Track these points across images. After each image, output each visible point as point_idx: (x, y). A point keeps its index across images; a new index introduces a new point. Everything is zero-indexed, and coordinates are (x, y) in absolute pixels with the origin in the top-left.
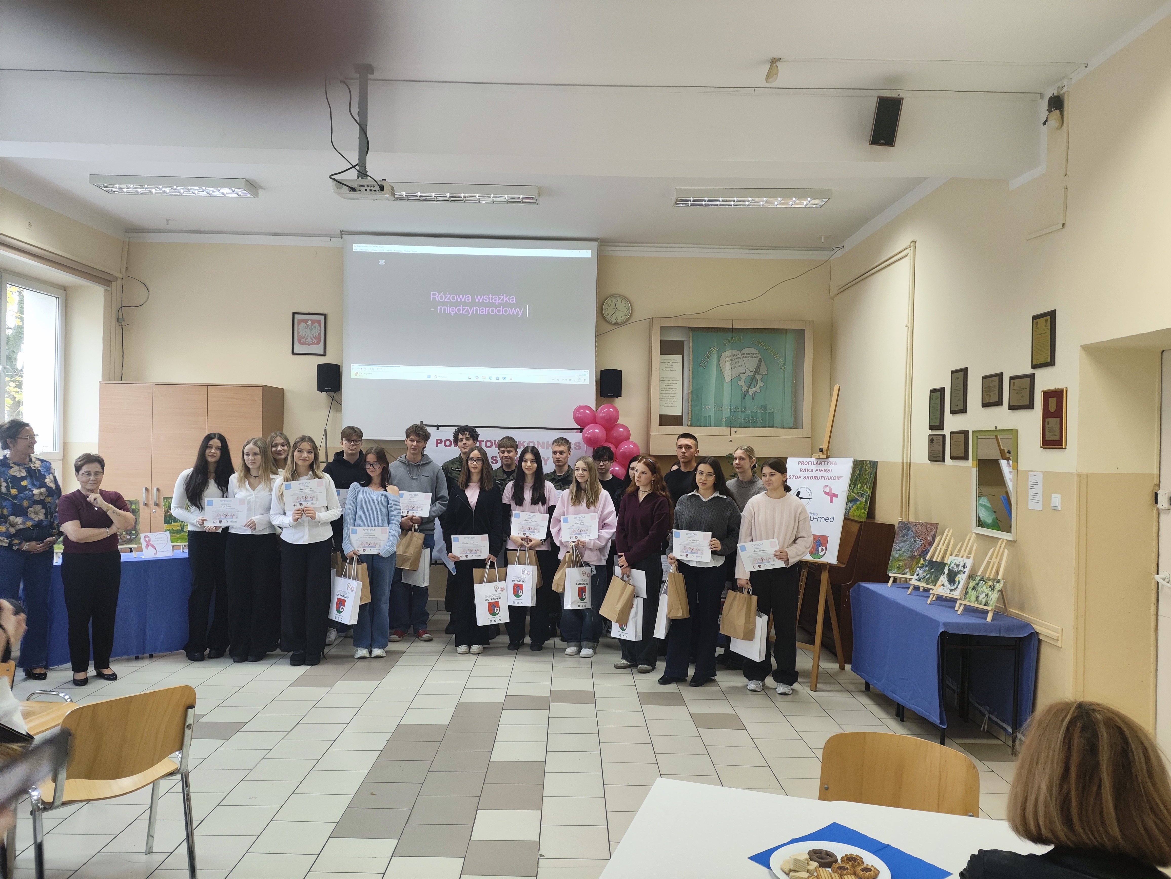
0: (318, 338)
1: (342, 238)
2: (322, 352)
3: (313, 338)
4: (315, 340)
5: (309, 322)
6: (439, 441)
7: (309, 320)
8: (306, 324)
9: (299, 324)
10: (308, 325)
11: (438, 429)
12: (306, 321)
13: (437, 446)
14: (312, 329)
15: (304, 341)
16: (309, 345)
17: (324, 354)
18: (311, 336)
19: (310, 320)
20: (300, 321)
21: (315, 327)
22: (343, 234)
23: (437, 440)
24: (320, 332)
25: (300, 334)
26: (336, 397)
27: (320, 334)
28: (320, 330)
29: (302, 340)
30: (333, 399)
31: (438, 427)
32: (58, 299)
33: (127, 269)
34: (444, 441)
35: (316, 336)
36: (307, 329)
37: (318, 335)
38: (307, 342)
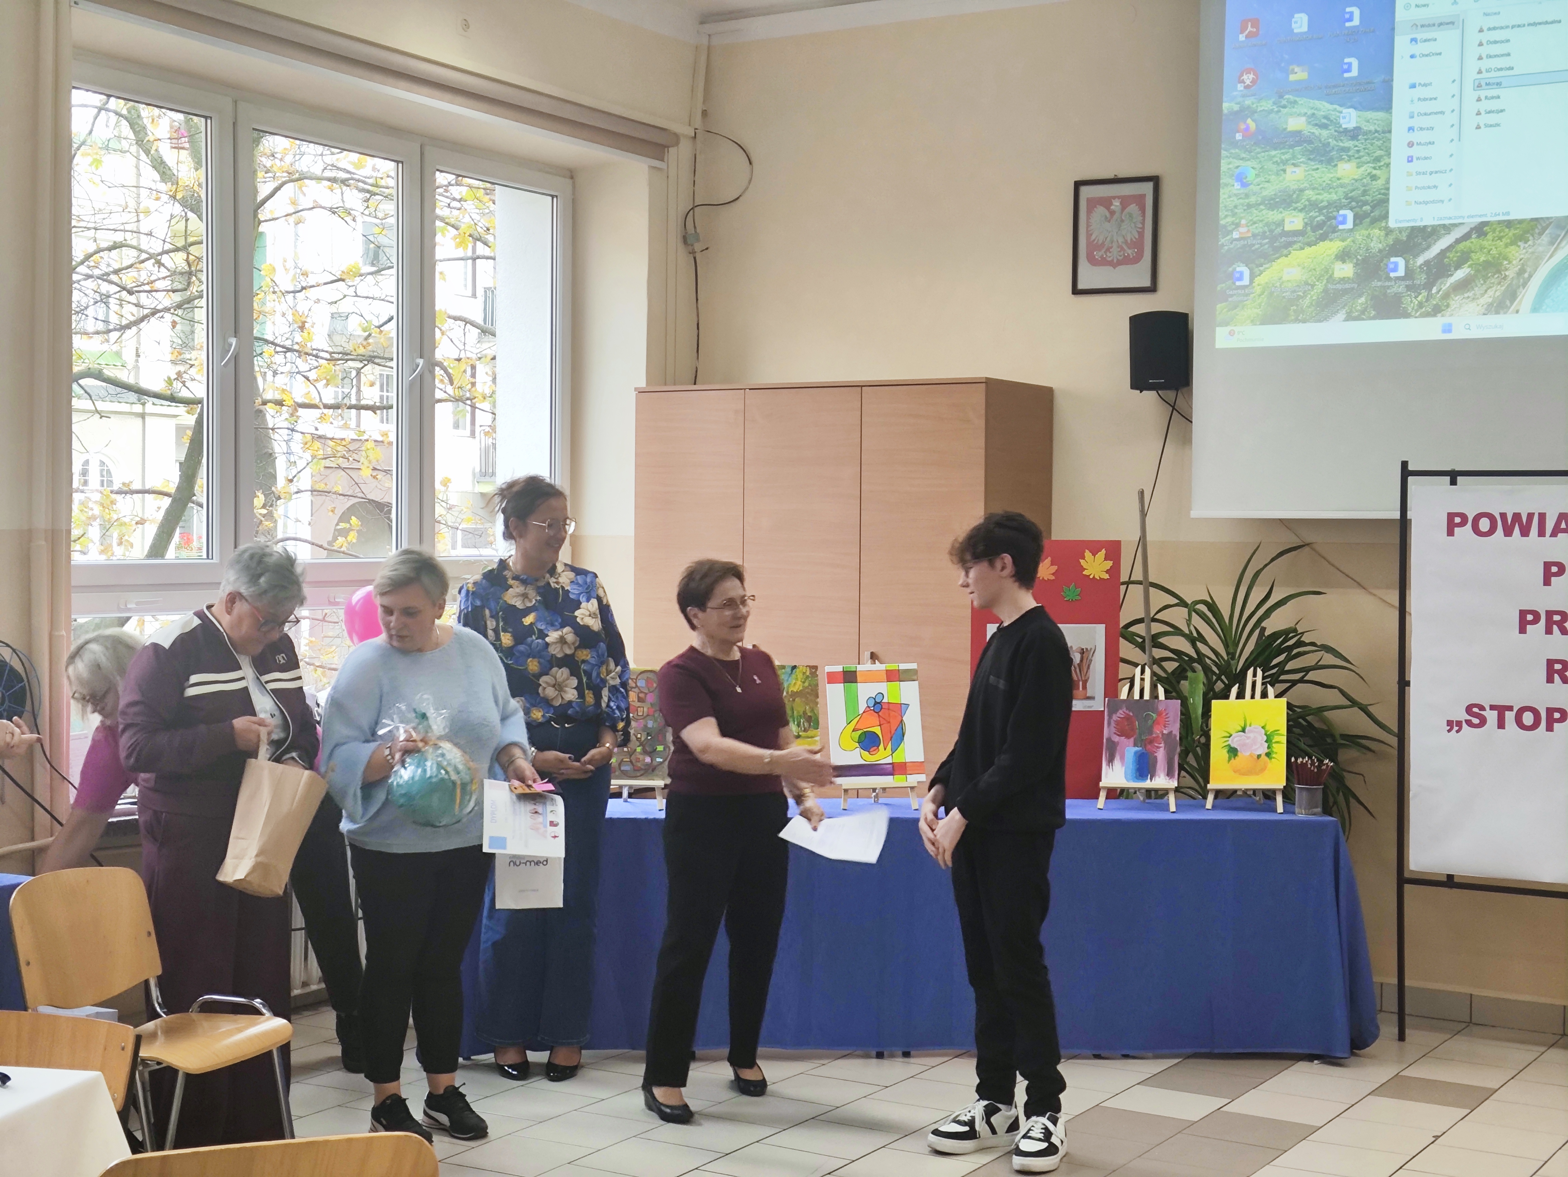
0: (1138, 244)
2: (1147, 283)
3: (1125, 247)
4: (1130, 252)
5: (1116, 203)
6: (1457, 520)
7: (1114, 198)
8: (1108, 208)
9: (1089, 211)
10: (1112, 213)
11: (1453, 482)
12: (1106, 202)
13: (1450, 533)
14: (1122, 221)
15: (1102, 257)
17: (1152, 289)
18: (1121, 240)
19: (1119, 197)
20: (1093, 203)
21: (1131, 215)
23: (1451, 516)
24: (1143, 228)
25: (1093, 237)
26: (1180, 403)
27: (1141, 234)
28: (1143, 223)
29: (1097, 255)
30: (1173, 408)
31: (1453, 476)
32: (555, 199)
33: (705, 113)
34: (1477, 518)
35: (1131, 239)
36: (1109, 221)
37: (1137, 237)
38: (1110, 259)
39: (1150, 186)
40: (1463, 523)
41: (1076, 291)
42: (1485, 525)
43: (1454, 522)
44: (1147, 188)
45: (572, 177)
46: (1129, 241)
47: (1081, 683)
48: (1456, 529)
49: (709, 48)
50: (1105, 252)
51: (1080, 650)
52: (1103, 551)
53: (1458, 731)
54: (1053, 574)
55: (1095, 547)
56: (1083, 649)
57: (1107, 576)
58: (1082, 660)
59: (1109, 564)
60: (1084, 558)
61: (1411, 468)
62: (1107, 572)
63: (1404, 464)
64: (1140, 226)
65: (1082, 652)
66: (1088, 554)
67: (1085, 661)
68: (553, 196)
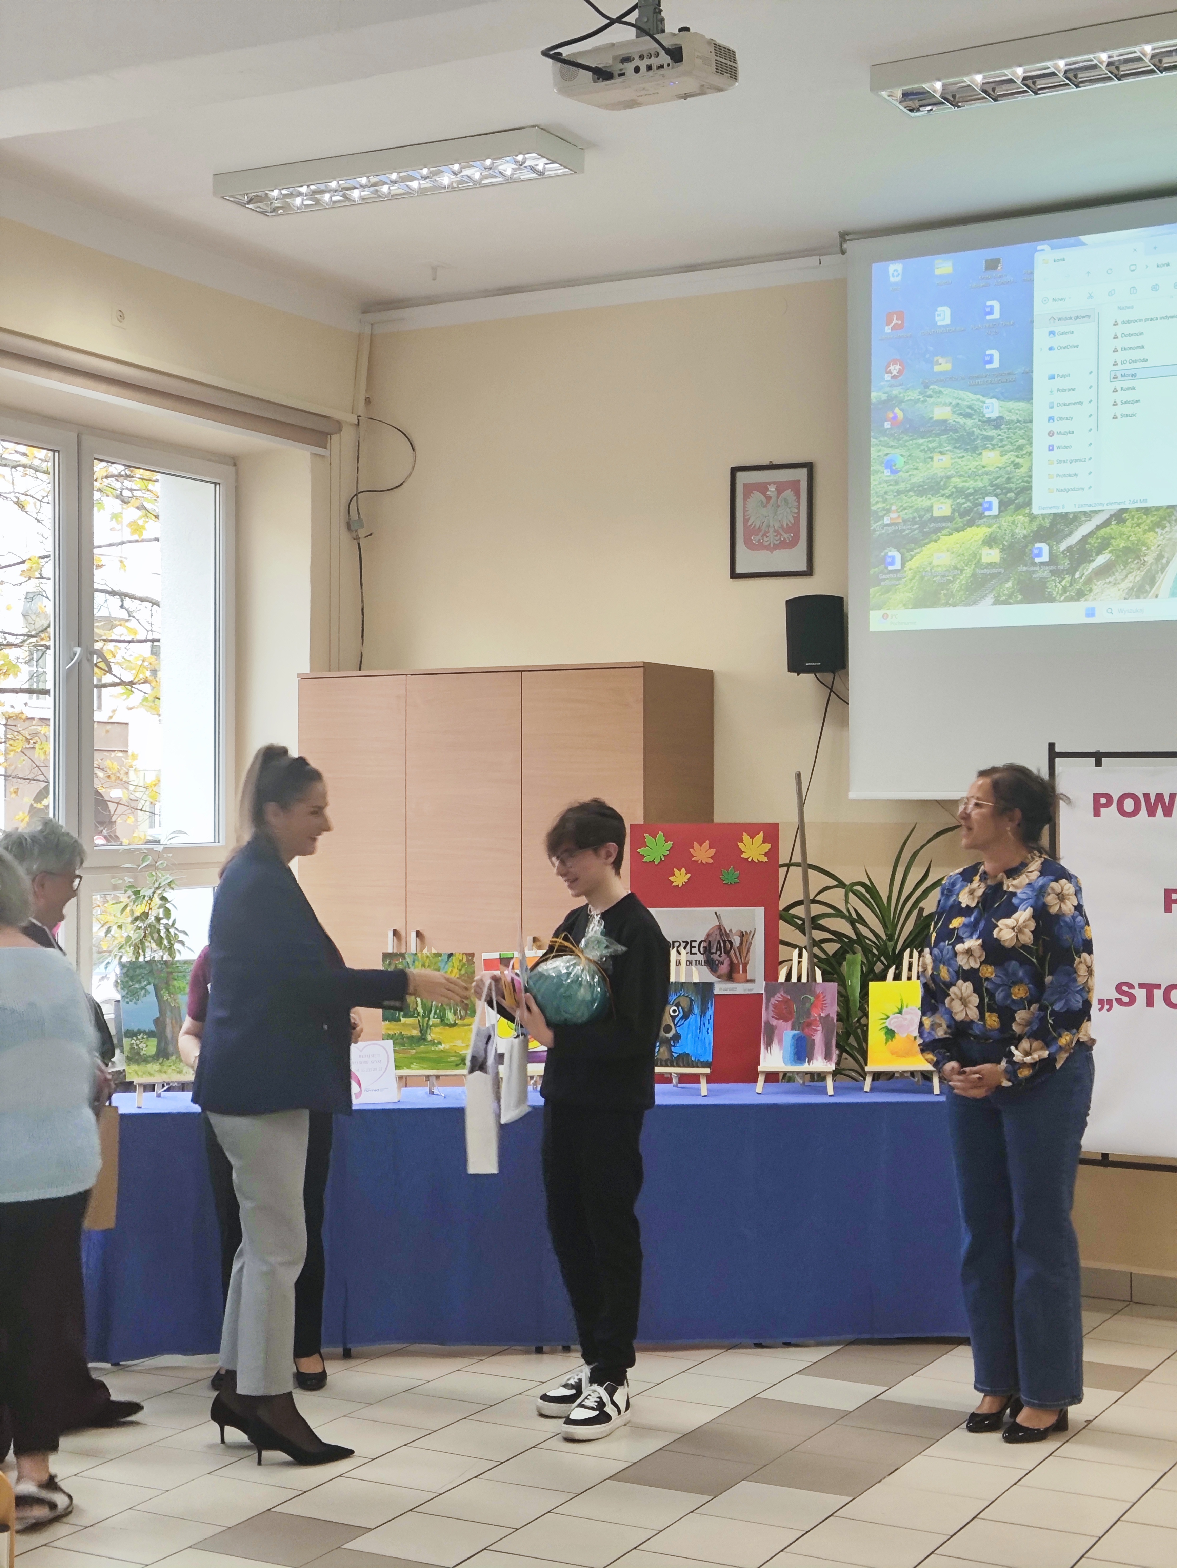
0: (793, 529)
1: (842, 251)
2: (803, 567)
3: (780, 530)
4: (786, 536)
6: (1103, 801)
7: (770, 483)
8: (764, 494)
9: (746, 496)
10: (769, 498)
11: (1098, 764)
12: (762, 488)
13: (1097, 813)
14: (778, 506)
15: (759, 541)
16: (771, 548)
17: (809, 572)
18: (777, 525)
19: (774, 483)
20: (749, 489)
21: (786, 500)
22: (846, 241)
23: (1097, 797)
24: (798, 513)
25: (750, 522)
26: (837, 685)
27: (797, 519)
28: (799, 508)
29: (755, 539)
30: (828, 690)
31: (1099, 757)
32: (218, 486)
33: (368, 401)
34: (1122, 798)
35: (787, 524)
36: (765, 506)
37: (793, 522)
38: (767, 544)
39: (804, 471)
40: (1108, 804)
41: (734, 575)
42: (1129, 805)
43: (1100, 802)
44: (801, 475)
45: (235, 465)
46: (785, 526)
47: (741, 966)
48: (1102, 810)
49: (371, 335)
50: (763, 536)
51: (739, 933)
52: (761, 834)
53: (1108, 1010)
54: (711, 857)
55: (752, 829)
56: (742, 932)
57: (765, 859)
58: (741, 943)
59: (768, 846)
60: (742, 841)
61: (1057, 750)
62: (766, 854)
63: (1052, 746)
64: (796, 511)
65: (742, 935)
66: (746, 837)
67: (744, 944)
68: (215, 484)
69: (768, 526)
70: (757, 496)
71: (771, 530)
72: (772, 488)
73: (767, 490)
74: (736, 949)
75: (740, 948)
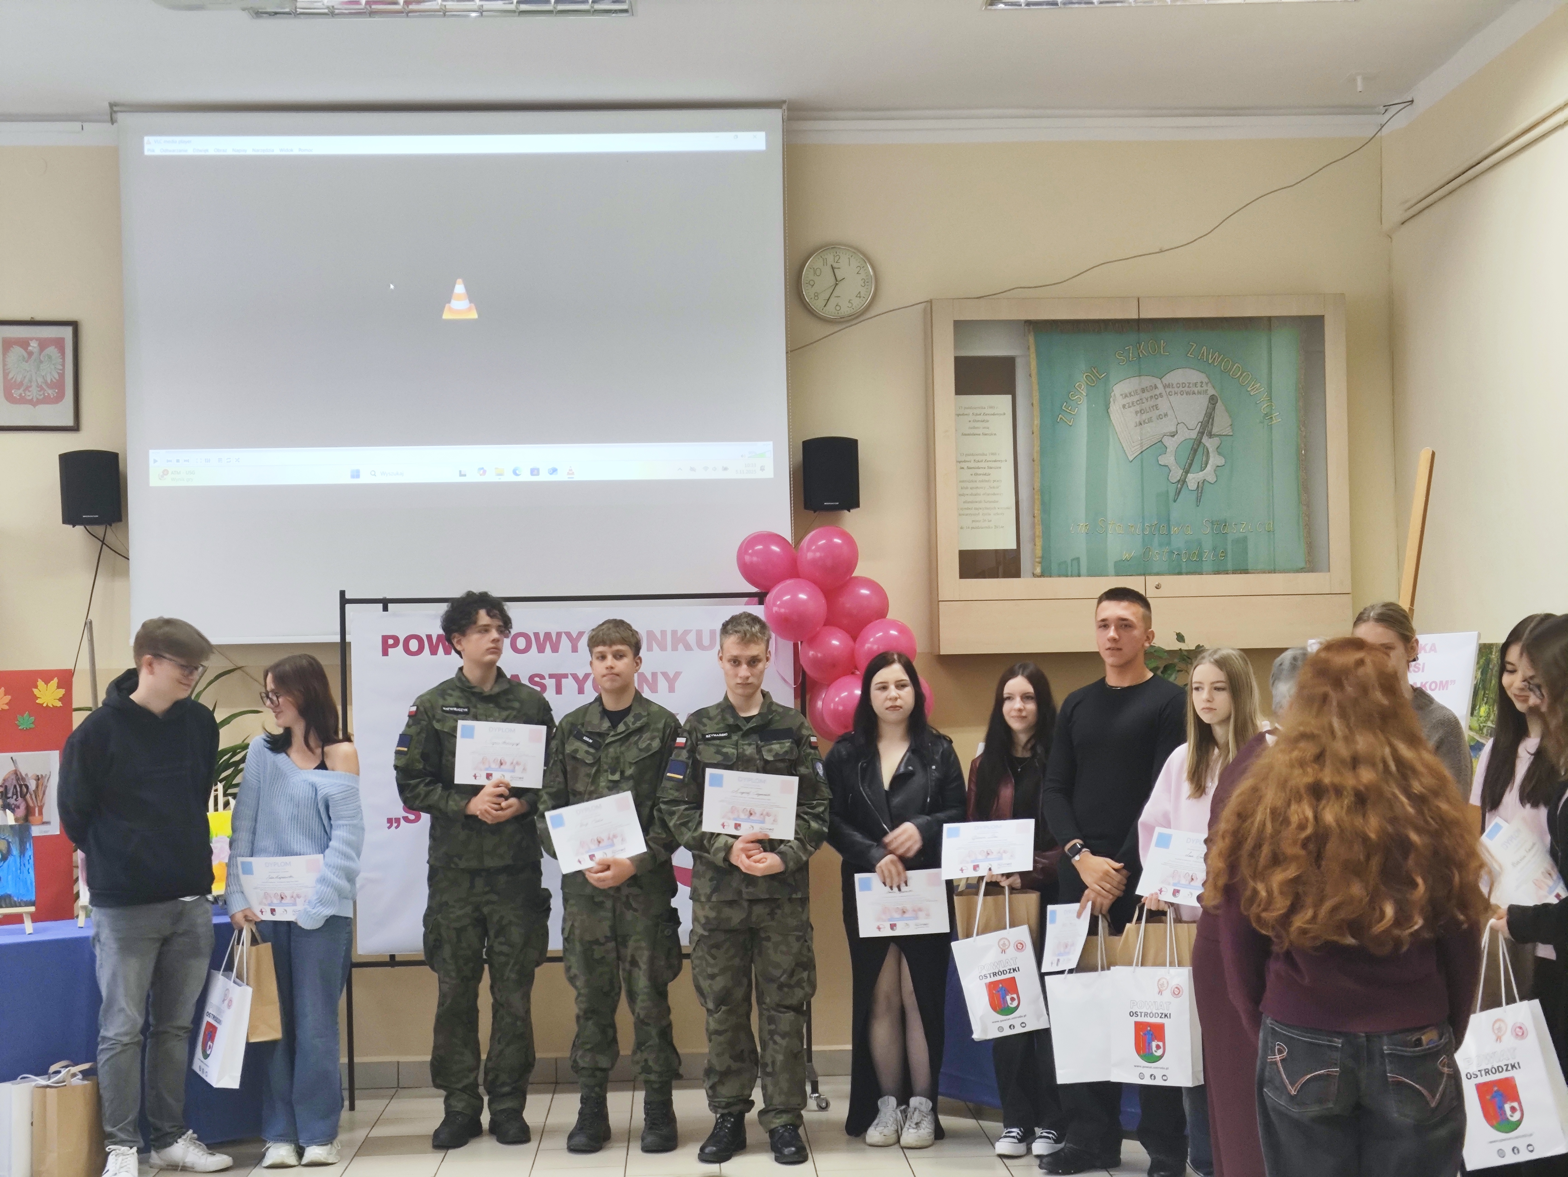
0: (59, 385)
1: (113, 121)
2: (70, 422)
3: (45, 387)
4: (50, 392)
6: (391, 642)
7: (32, 339)
8: (26, 349)
9: (6, 350)
10: (30, 354)
11: (385, 609)
12: (24, 343)
13: (385, 653)
14: (41, 362)
15: (21, 395)
16: (34, 403)
17: (76, 428)
18: (40, 380)
19: (37, 339)
20: (9, 343)
21: (50, 357)
22: (116, 112)
23: (385, 639)
24: (64, 370)
25: (10, 376)
26: (110, 538)
27: (62, 376)
28: (63, 365)
29: (16, 393)
30: (103, 543)
31: (385, 603)
34: (407, 640)
35: (51, 380)
36: (27, 362)
37: (57, 378)
38: (30, 398)
39: (69, 329)
40: (396, 644)
42: (414, 645)
43: (388, 643)
44: (67, 333)
46: (49, 381)
47: (37, 809)
48: (390, 650)
50: (24, 390)
51: (34, 777)
52: (56, 680)
53: (397, 827)
54: (7, 704)
55: (47, 676)
56: (38, 776)
57: (59, 704)
58: (37, 787)
59: (62, 692)
60: (36, 687)
61: (348, 596)
62: (60, 699)
63: (342, 593)
64: (61, 368)
65: (38, 779)
66: (40, 683)
67: (40, 787)
69: (30, 381)
70: (17, 351)
71: (34, 384)
72: (34, 345)
73: (29, 345)
74: (32, 792)
75: (36, 792)
